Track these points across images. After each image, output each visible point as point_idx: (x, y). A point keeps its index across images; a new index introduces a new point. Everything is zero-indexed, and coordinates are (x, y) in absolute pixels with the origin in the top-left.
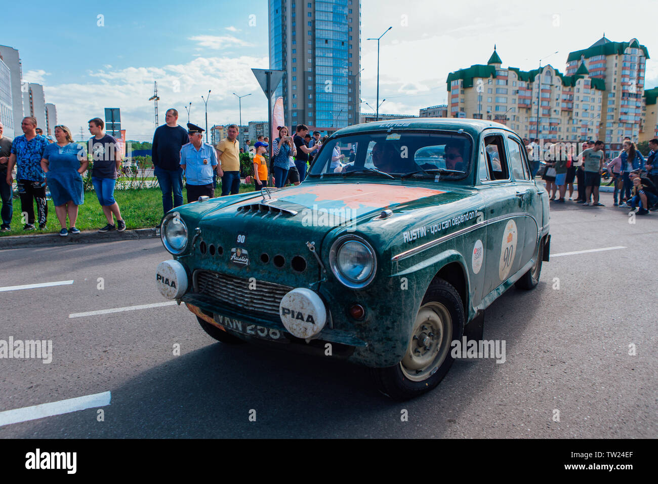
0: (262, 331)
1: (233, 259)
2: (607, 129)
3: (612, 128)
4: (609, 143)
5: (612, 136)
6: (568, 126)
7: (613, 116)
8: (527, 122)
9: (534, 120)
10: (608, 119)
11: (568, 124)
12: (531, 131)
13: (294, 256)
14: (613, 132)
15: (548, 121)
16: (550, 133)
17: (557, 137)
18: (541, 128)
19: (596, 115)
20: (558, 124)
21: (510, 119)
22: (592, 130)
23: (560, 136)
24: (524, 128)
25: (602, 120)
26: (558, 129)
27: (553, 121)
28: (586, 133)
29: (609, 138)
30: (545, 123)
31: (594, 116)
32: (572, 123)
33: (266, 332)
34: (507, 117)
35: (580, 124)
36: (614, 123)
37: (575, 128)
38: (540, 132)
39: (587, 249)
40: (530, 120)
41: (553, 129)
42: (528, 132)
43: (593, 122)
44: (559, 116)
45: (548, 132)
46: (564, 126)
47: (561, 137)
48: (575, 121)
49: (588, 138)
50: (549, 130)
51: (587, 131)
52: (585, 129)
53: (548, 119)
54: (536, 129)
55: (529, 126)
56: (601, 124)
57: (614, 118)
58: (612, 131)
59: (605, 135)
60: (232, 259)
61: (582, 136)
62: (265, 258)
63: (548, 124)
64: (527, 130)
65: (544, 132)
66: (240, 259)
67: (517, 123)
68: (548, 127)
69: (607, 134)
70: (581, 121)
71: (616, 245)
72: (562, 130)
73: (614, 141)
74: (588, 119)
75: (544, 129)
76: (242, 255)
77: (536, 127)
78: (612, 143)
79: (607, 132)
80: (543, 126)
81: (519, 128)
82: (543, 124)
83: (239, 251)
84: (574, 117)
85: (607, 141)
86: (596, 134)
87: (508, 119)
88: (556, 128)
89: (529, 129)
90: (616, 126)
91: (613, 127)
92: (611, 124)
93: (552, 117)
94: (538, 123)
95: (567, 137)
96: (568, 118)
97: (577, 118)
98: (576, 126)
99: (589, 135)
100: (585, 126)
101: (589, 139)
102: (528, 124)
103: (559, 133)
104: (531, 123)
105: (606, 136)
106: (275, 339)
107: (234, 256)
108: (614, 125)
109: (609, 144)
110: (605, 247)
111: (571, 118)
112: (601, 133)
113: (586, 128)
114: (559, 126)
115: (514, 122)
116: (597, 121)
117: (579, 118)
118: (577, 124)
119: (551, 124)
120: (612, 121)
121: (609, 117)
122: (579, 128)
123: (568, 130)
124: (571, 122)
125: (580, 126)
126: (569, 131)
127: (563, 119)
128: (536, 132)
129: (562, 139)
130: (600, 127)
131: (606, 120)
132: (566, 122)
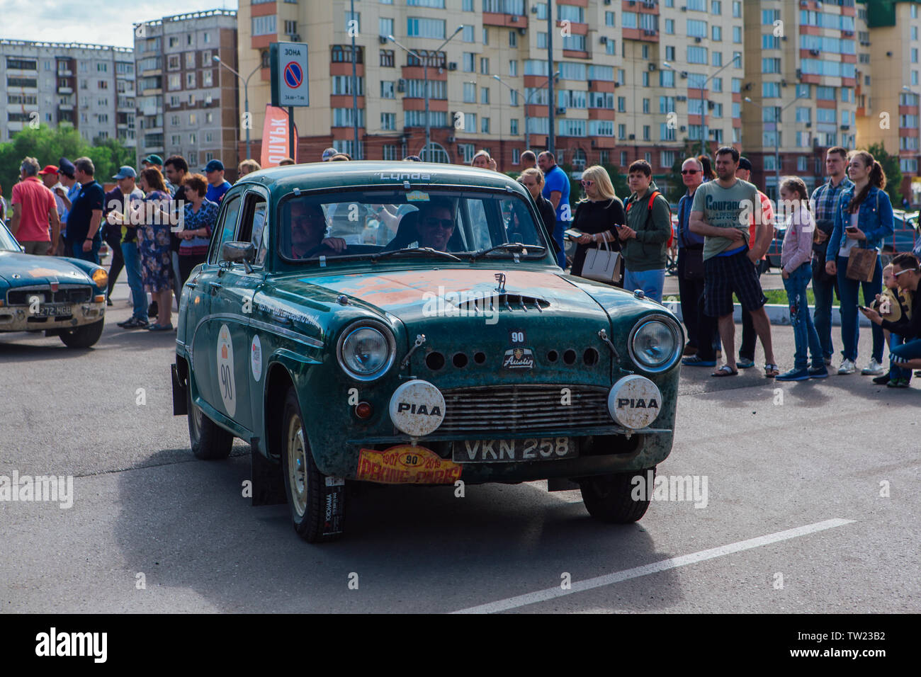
0: (546, 450)
1: (509, 364)
2: (765, 103)
3: (778, 103)
4: (773, 150)
5: (780, 127)
6: (646, 93)
7: (778, 61)
8: (516, 76)
9: (539, 69)
10: (765, 73)
11: (648, 85)
12: (530, 111)
13: (586, 348)
14: (784, 115)
15: (583, 73)
16: (593, 115)
17: (616, 132)
18: (561, 102)
19: (727, 58)
20: (617, 85)
21: (460, 66)
22: (720, 106)
23: (623, 127)
24: (508, 100)
25: (746, 74)
26: (615, 106)
27: (599, 75)
28: (702, 117)
29: (773, 136)
30: (574, 82)
31: (724, 63)
32: (658, 83)
33: (551, 450)
34: (449, 60)
35: (682, 88)
36: (784, 84)
37: (670, 101)
38: (561, 112)
39: (737, 538)
40: (524, 69)
41: (600, 101)
42: (519, 113)
43: (721, 80)
44: (617, 60)
45: (584, 114)
46: (633, 93)
47: (629, 131)
48: (667, 78)
49: (711, 132)
50: (588, 104)
51: (706, 112)
52: (699, 103)
53: (583, 68)
54: (546, 101)
55: (524, 93)
56: (746, 88)
57: (783, 70)
58: (778, 110)
59: (760, 123)
60: (505, 365)
61: (692, 125)
62: (552, 356)
63: (585, 86)
64: (517, 106)
65: (571, 113)
66: (521, 363)
67: (484, 81)
68: (583, 96)
69: (766, 122)
70: (684, 75)
71: (823, 515)
72: (629, 106)
73: (788, 146)
74: (707, 70)
75: (572, 103)
76: (524, 356)
77: (545, 94)
78: (780, 150)
79: (767, 115)
80: (567, 93)
81: (492, 100)
82: (569, 85)
83: (519, 352)
84: (664, 63)
85: (767, 144)
86: (734, 120)
87: (453, 67)
88: (611, 100)
89: (522, 102)
90: (789, 93)
91: (780, 96)
92: (776, 89)
93: (594, 61)
94: (553, 81)
95: (647, 129)
96: (643, 65)
97: (673, 65)
98: (671, 93)
99: (714, 124)
100: (699, 93)
101: (712, 138)
102: (518, 84)
103: (620, 118)
104: (530, 81)
105: (764, 127)
106: (561, 457)
107: (510, 361)
108: (784, 91)
109: (774, 154)
110: (792, 526)
111: (653, 67)
112: (748, 121)
113: (703, 100)
114: (620, 92)
115: (473, 78)
116: (732, 76)
117: (680, 66)
118: (674, 85)
119: (592, 85)
120: (778, 78)
121: (768, 66)
122: (684, 99)
123: (646, 108)
124: (654, 78)
125: (685, 94)
126: (652, 110)
127: (628, 67)
128: (547, 110)
129: (632, 137)
130: (743, 98)
131: (760, 74)
132: (640, 79)
